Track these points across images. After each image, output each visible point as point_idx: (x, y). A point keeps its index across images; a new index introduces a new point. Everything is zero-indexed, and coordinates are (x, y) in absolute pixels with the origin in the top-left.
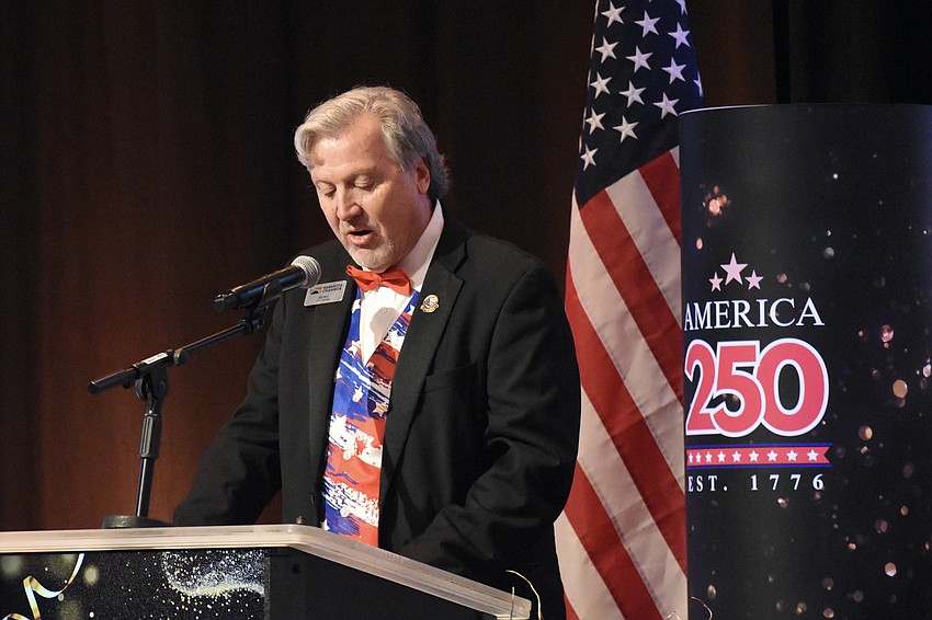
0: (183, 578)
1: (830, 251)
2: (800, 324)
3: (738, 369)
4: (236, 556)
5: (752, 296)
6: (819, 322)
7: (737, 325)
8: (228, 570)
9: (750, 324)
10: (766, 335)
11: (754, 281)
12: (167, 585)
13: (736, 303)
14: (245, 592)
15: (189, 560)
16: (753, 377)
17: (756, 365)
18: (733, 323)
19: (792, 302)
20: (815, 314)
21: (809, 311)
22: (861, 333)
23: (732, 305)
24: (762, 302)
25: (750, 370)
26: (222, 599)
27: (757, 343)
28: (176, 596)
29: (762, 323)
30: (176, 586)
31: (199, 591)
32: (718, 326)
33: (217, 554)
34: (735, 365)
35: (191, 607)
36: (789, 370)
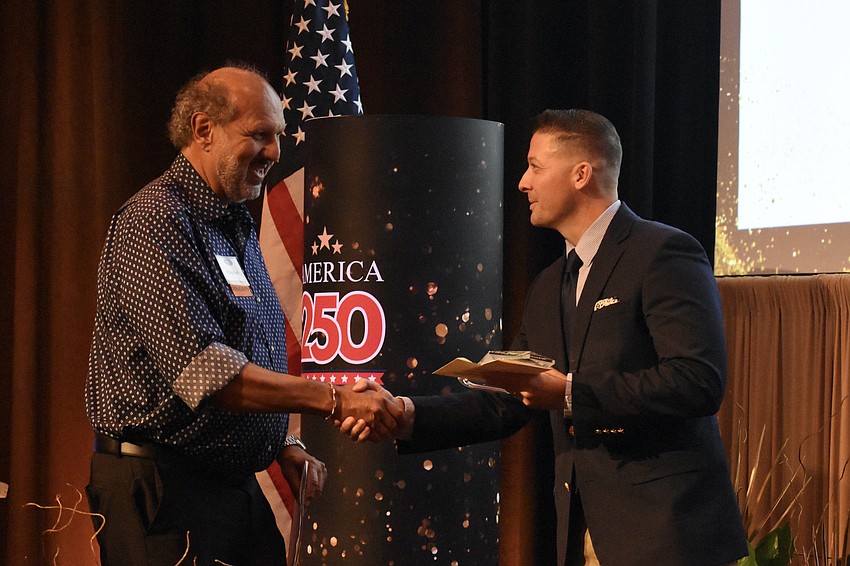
1: (390, 226)
2: (366, 280)
3: (325, 313)
5: (335, 259)
6: (380, 279)
7: (326, 281)
9: (333, 280)
10: (344, 288)
11: (337, 247)
13: (326, 264)
16: (334, 320)
17: (336, 310)
18: (323, 279)
19: (361, 263)
20: (377, 273)
21: (373, 271)
22: (411, 288)
23: (323, 265)
24: (342, 263)
25: (332, 314)
27: (337, 294)
29: (341, 280)
32: (315, 281)
34: (324, 310)
36: (358, 316)
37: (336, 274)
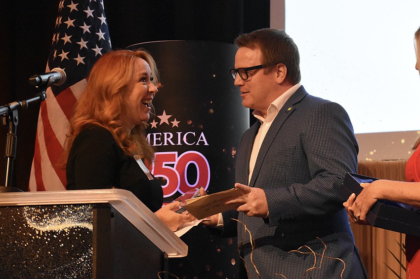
0: (37, 221)
1: (212, 111)
2: (197, 144)
3: (166, 165)
4: (73, 208)
5: (174, 131)
6: (206, 144)
7: (166, 144)
8: (68, 216)
9: (173, 144)
10: (181, 149)
11: (175, 123)
12: (27, 225)
13: (166, 134)
14: (79, 228)
15: (41, 211)
16: (174, 169)
17: (176, 163)
18: (164, 143)
19: (194, 133)
20: (205, 140)
21: (202, 138)
22: (224, 150)
23: (163, 135)
24: (179, 134)
25: (172, 166)
26: (63, 232)
27: (176, 153)
28: (33, 231)
29: (179, 143)
30: (32, 225)
31: (48, 228)
32: (155, 145)
33: (60, 207)
34: (164, 163)
35: (43, 237)
36: (192, 166)
37: (175, 139)
